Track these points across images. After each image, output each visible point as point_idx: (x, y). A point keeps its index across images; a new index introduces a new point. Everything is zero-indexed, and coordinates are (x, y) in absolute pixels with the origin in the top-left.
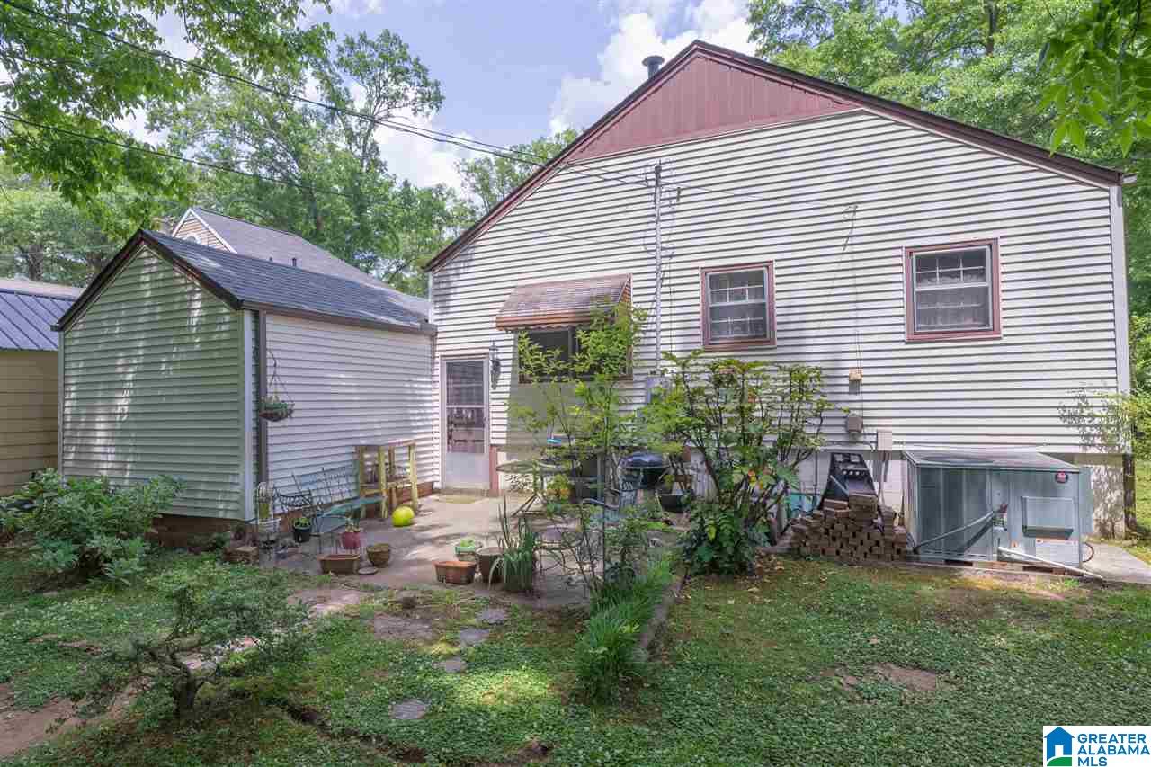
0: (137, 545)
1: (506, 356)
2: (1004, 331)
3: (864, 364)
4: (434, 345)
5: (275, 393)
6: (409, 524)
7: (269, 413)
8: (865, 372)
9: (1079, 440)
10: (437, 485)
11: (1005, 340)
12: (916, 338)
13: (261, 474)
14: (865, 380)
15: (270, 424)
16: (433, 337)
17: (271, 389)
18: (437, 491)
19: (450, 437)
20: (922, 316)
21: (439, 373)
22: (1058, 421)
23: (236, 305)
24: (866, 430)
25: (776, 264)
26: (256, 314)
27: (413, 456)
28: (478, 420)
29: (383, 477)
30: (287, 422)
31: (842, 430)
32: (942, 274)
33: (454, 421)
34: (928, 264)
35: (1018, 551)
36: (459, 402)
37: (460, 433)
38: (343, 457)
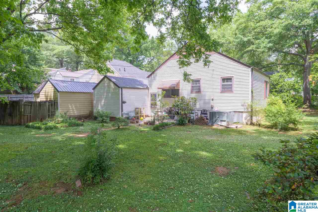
0: (109, 119)
1: (160, 93)
2: (234, 91)
3: (214, 96)
4: (148, 91)
5: (124, 100)
6: (142, 120)
7: (123, 102)
8: (214, 97)
9: (243, 109)
10: (149, 115)
11: (234, 93)
12: (222, 92)
13: (122, 111)
14: (214, 99)
15: (123, 104)
16: (149, 90)
17: (123, 99)
18: (149, 116)
19: (151, 107)
20: (223, 88)
21: (150, 96)
22: (241, 106)
23: (119, 87)
24: (214, 107)
25: (202, 79)
26: (121, 88)
27: (144, 110)
28: (156, 104)
29: (139, 113)
30: (125, 104)
31: (210, 107)
32: (226, 82)
33: (152, 105)
34: (224, 80)
35: (220, 123)
36: (153, 101)
37: (153, 106)
38: (133, 109)
